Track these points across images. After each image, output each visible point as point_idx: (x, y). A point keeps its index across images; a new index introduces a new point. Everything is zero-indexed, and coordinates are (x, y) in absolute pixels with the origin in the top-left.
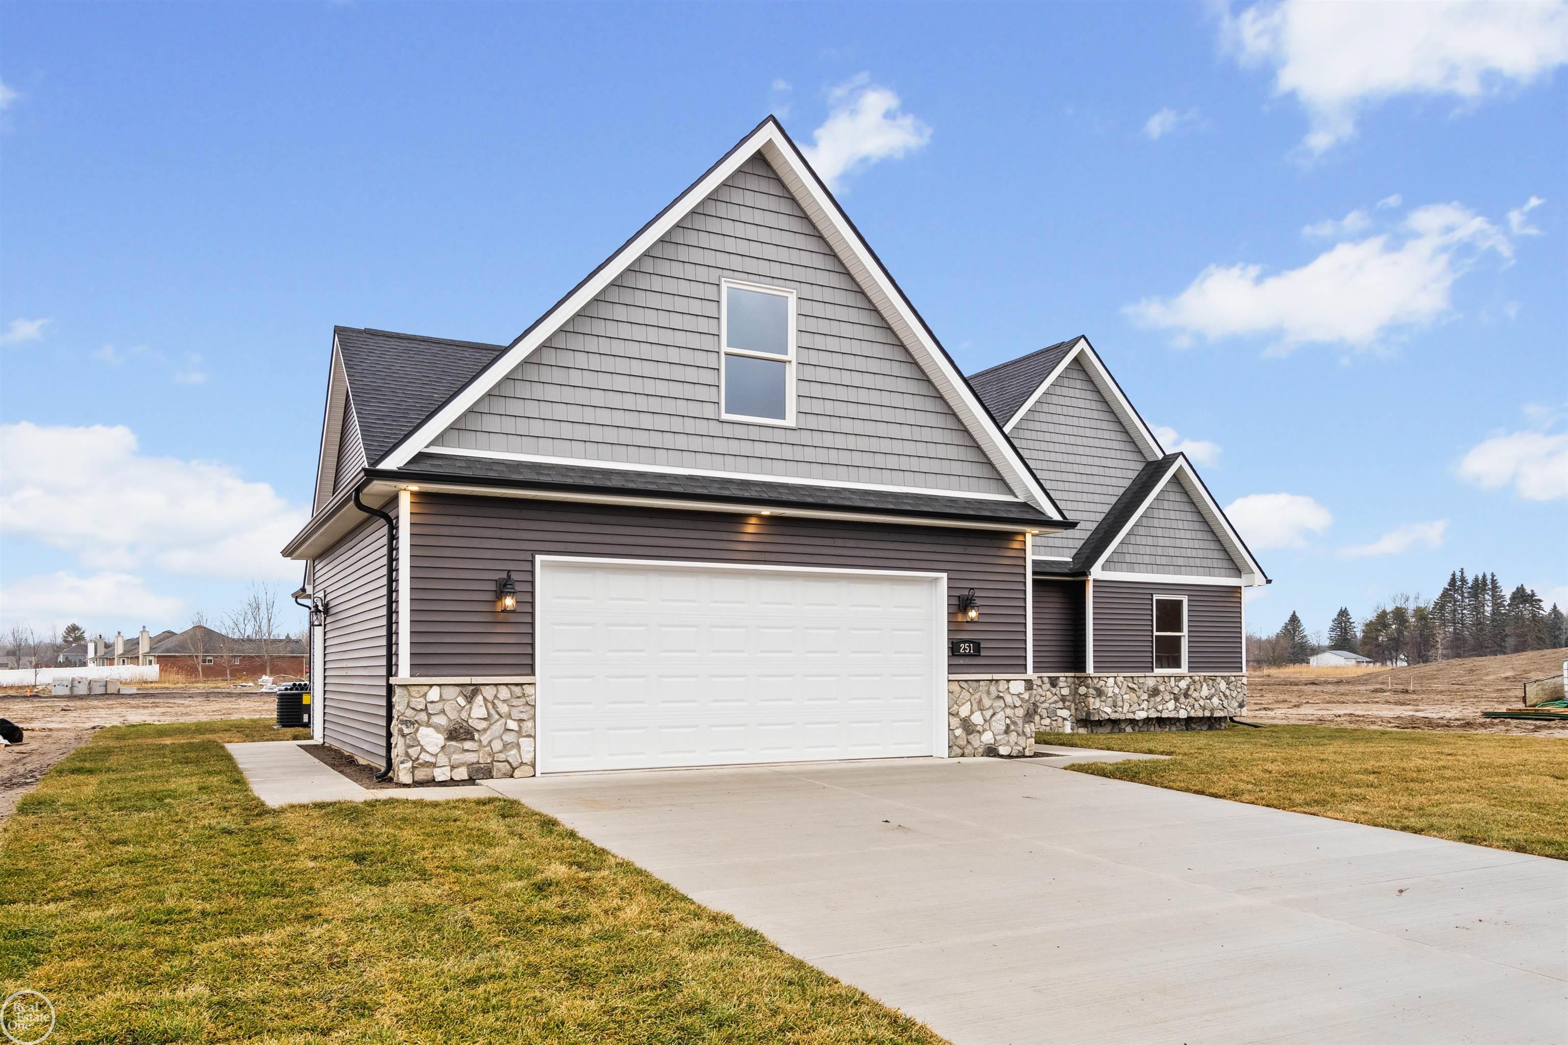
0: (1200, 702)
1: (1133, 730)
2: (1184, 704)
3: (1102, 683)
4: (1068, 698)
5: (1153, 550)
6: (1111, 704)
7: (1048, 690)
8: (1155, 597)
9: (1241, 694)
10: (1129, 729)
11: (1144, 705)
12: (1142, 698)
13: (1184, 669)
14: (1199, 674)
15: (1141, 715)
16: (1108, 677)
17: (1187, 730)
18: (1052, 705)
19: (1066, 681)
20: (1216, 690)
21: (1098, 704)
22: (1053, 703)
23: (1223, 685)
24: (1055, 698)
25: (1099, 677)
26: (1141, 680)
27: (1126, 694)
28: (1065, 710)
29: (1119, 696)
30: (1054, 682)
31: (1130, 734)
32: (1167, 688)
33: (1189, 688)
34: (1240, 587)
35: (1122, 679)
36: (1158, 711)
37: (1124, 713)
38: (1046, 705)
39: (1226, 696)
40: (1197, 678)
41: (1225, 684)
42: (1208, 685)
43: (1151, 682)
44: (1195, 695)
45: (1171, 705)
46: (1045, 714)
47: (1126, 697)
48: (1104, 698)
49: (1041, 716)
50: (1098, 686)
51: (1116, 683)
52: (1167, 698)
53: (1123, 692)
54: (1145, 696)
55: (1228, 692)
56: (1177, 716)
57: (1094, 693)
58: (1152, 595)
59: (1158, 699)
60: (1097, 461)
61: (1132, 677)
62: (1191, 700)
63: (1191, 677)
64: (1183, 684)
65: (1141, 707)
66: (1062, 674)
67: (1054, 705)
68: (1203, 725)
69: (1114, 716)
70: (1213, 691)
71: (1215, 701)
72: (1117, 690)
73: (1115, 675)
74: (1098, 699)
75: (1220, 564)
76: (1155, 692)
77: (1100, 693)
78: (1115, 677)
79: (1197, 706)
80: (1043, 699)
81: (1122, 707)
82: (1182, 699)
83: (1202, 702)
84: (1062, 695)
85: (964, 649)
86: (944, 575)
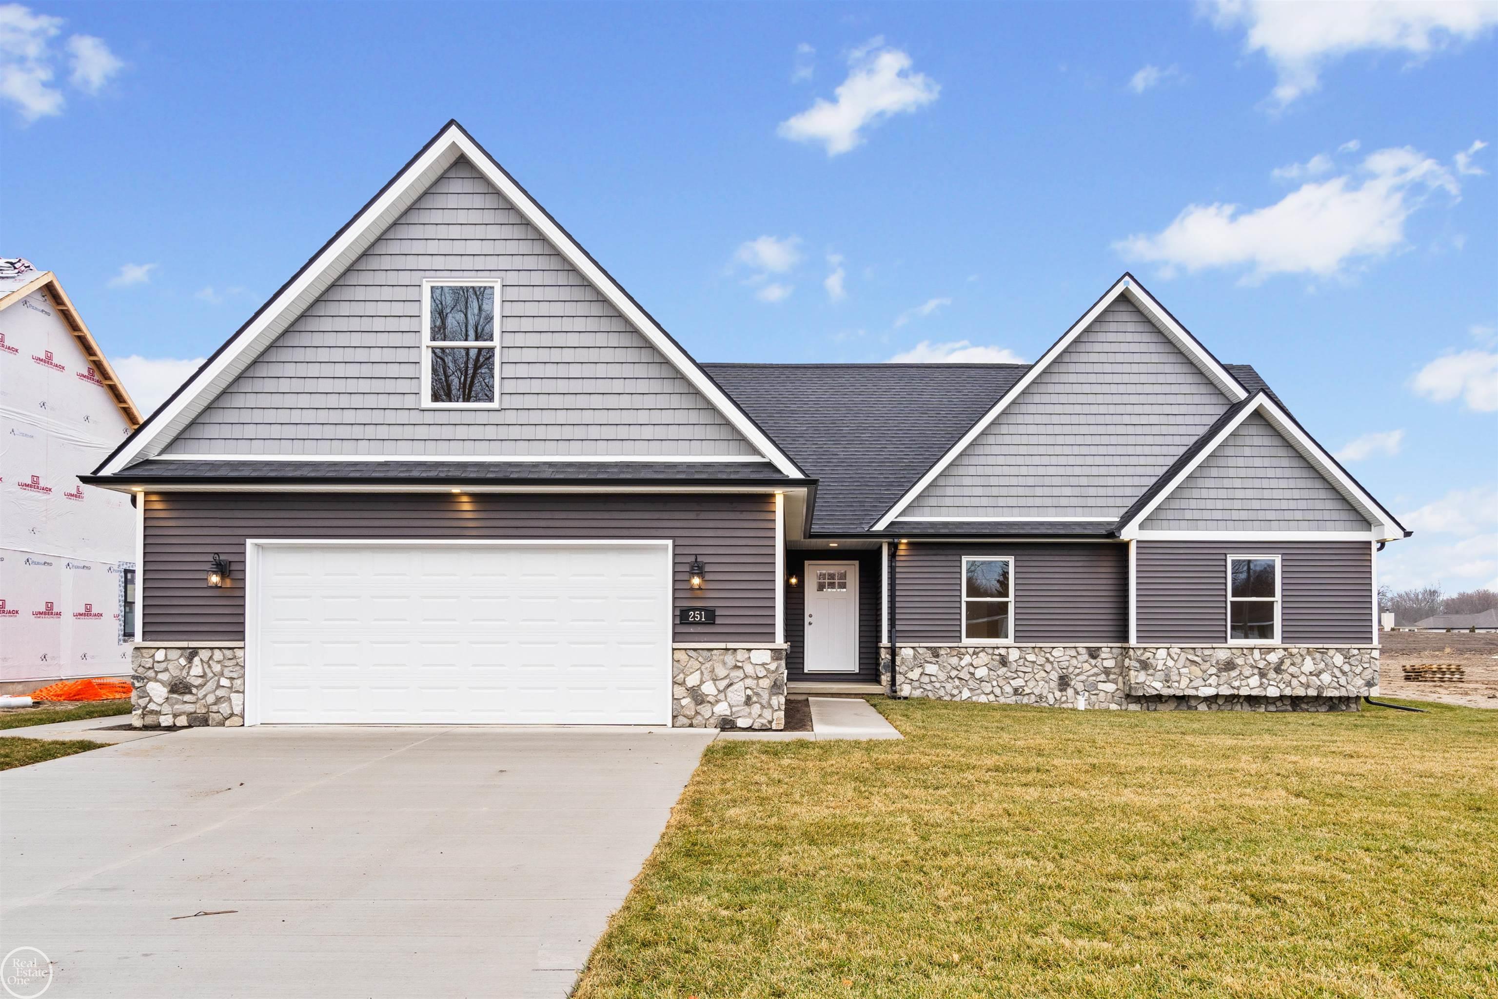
0: (1300, 679)
1: (1209, 708)
2: (1274, 680)
3: (1148, 655)
4: (1113, 670)
5: (1228, 504)
6: (1163, 678)
7: (1086, 662)
8: (1230, 559)
9: (1370, 671)
10: (1202, 707)
11: (1213, 680)
12: (1209, 672)
13: (1276, 640)
14: (1298, 646)
15: (1210, 692)
16: (1157, 649)
17: (1294, 710)
18: (1091, 678)
19: (1111, 652)
20: (1326, 664)
21: (1142, 677)
22: (1093, 675)
23: (1339, 659)
24: (1095, 670)
25: (1145, 648)
26: (1207, 652)
27: (1184, 667)
28: (1109, 684)
29: (1174, 669)
30: (1093, 654)
31: (1203, 713)
32: (1248, 662)
33: (1282, 662)
34: (1370, 543)
35: (1178, 651)
36: (1233, 688)
37: (1181, 688)
38: (1082, 677)
39: (1344, 673)
40: (1295, 651)
41: (1342, 657)
42: (1314, 659)
43: (1223, 655)
44: (1292, 670)
45: (1255, 681)
46: (1080, 687)
47: (1183, 671)
48: (1151, 671)
49: (1075, 689)
50: (1142, 658)
51: (1169, 654)
52: (1247, 672)
53: (1180, 664)
54: (1213, 670)
55: (1346, 668)
56: (1263, 694)
57: (1138, 665)
58: (1226, 554)
59: (1233, 674)
60: (1157, 409)
61: (1194, 649)
62: (1287, 677)
63: (1285, 649)
64: (1273, 658)
65: (1207, 682)
66: (1105, 645)
67: (1094, 678)
68: (1320, 706)
69: (1165, 692)
70: (1322, 665)
71: (1326, 678)
72: (1170, 663)
73: (1168, 645)
74: (1143, 673)
75: (1335, 515)
76: (1229, 666)
77: (1145, 665)
78: (1168, 648)
79: (1295, 682)
80: (1077, 671)
81: (1179, 682)
82: (1272, 674)
83: (1303, 679)
84: (1105, 668)
85: (694, 617)
86: (669, 543)
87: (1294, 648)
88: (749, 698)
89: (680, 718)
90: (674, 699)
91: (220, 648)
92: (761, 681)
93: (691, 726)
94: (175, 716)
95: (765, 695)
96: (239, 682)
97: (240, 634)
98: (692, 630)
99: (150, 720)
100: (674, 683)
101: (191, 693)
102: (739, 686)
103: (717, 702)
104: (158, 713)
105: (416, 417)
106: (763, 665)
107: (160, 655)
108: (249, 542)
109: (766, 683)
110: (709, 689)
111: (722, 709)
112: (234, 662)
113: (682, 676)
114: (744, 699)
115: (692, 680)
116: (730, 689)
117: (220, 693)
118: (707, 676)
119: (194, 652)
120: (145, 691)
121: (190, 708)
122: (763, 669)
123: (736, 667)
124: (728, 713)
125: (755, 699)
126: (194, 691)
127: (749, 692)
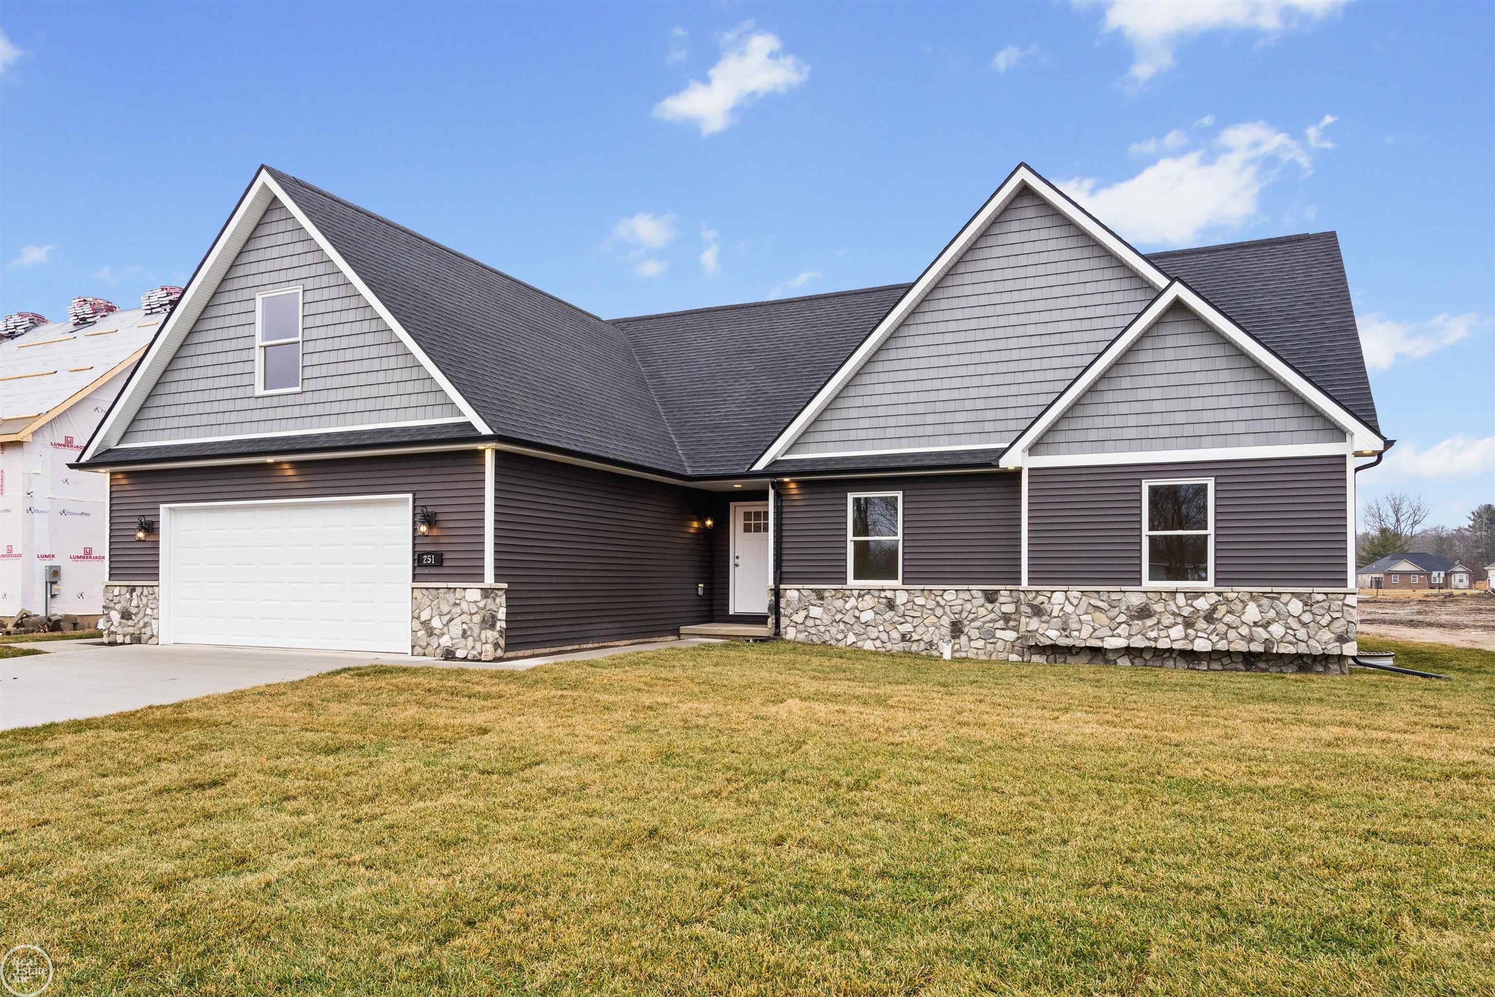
0: (1240, 630)
2: (1204, 631)
3: (1041, 598)
4: (1013, 616)
5: (1144, 420)
6: (1060, 625)
7: (982, 606)
8: (1146, 485)
9: (1342, 622)
10: (1124, 662)
11: (1123, 630)
12: (1118, 620)
13: (1209, 584)
14: (1236, 589)
15: (1121, 643)
16: (1053, 592)
17: (1247, 670)
18: (987, 625)
19: (1011, 596)
20: (1277, 613)
21: (1034, 624)
22: (989, 622)
23: (1296, 607)
24: (992, 616)
25: (1038, 591)
26: (1114, 596)
27: (1086, 613)
28: (1008, 632)
29: (1074, 616)
30: (991, 597)
31: (1125, 668)
32: (1168, 608)
33: (1214, 609)
34: (1344, 456)
35: (1079, 595)
36: (1149, 639)
37: (1082, 637)
38: (977, 624)
39: (1304, 625)
40: (1232, 596)
41: (1301, 604)
42: (1259, 606)
43: (1136, 600)
44: (1229, 618)
45: (1177, 632)
46: (974, 634)
47: (1084, 618)
48: (1045, 618)
49: (969, 637)
50: (1035, 603)
51: (1067, 599)
52: (1167, 620)
53: (1081, 609)
54: (1122, 618)
55: (1307, 618)
56: (1189, 647)
57: (1029, 610)
58: (1140, 480)
59: (1149, 622)
61: (1098, 592)
62: (1221, 628)
63: (1219, 594)
64: (1202, 604)
65: (1115, 632)
66: (1003, 587)
67: (991, 625)
68: (1285, 665)
69: (1063, 642)
70: (1272, 614)
71: (1277, 630)
72: (1069, 609)
73: (1065, 588)
74: (1035, 619)
75: (1292, 424)
76: (1144, 613)
77: (1038, 611)
78: (1066, 592)
79: (1232, 634)
80: (971, 616)
81: (1079, 630)
82: (1201, 624)
83: (1244, 631)
84: (1003, 613)
85: (427, 560)
86: (410, 496)
87: (1231, 592)
88: (465, 631)
89: (417, 647)
90: (413, 631)
91: (147, 586)
92: (474, 616)
93: (424, 655)
94: (125, 636)
95: (476, 630)
96: (155, 611)
97: (156, 576)
98: (426, 572)
99: (112, 638)
100: (413, 617)
101: (131, 619)
102: (458, 621)
103: (443, 634)
104: (115, 633)
105: (252, 404)
106: (475, 602)
107: (116, 591)
108: (162, 506)
109: (477, 619)
110: (436, 623)
111: (445, 641)
112: (153, 596)
113: (417, 611)
114: (461, 633)
115: (425, 616)
116: (452, 623)
117: (146, 619)
118: (435, 612)
119: (133, 589)
120: (109, 617)
121: (131, 630)
122: (474, 606)
123: (455, 604)
124: (449, 644)
125: (469, 633)
126: (133, 617)
127: (465, 626)
